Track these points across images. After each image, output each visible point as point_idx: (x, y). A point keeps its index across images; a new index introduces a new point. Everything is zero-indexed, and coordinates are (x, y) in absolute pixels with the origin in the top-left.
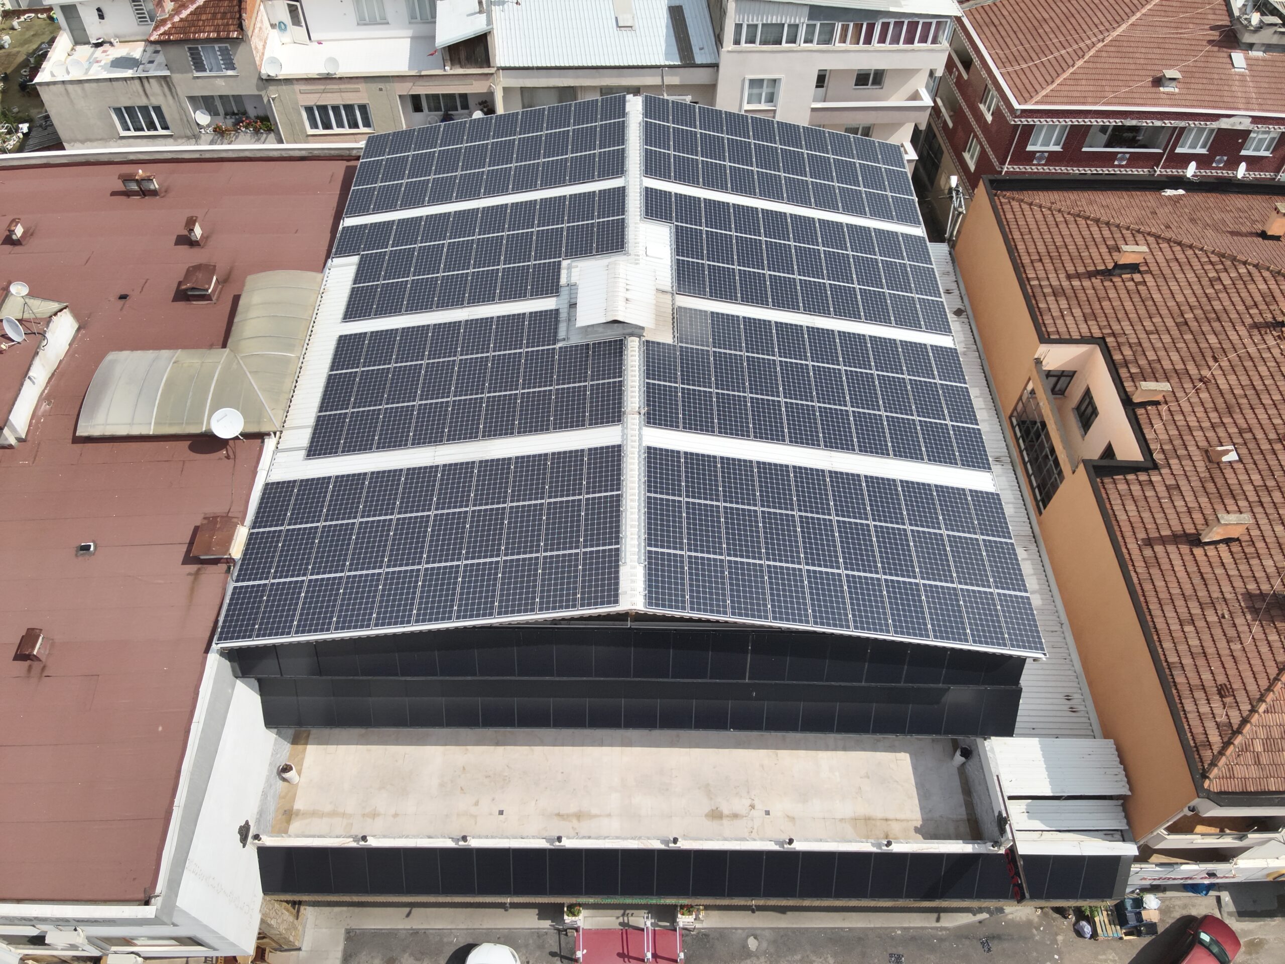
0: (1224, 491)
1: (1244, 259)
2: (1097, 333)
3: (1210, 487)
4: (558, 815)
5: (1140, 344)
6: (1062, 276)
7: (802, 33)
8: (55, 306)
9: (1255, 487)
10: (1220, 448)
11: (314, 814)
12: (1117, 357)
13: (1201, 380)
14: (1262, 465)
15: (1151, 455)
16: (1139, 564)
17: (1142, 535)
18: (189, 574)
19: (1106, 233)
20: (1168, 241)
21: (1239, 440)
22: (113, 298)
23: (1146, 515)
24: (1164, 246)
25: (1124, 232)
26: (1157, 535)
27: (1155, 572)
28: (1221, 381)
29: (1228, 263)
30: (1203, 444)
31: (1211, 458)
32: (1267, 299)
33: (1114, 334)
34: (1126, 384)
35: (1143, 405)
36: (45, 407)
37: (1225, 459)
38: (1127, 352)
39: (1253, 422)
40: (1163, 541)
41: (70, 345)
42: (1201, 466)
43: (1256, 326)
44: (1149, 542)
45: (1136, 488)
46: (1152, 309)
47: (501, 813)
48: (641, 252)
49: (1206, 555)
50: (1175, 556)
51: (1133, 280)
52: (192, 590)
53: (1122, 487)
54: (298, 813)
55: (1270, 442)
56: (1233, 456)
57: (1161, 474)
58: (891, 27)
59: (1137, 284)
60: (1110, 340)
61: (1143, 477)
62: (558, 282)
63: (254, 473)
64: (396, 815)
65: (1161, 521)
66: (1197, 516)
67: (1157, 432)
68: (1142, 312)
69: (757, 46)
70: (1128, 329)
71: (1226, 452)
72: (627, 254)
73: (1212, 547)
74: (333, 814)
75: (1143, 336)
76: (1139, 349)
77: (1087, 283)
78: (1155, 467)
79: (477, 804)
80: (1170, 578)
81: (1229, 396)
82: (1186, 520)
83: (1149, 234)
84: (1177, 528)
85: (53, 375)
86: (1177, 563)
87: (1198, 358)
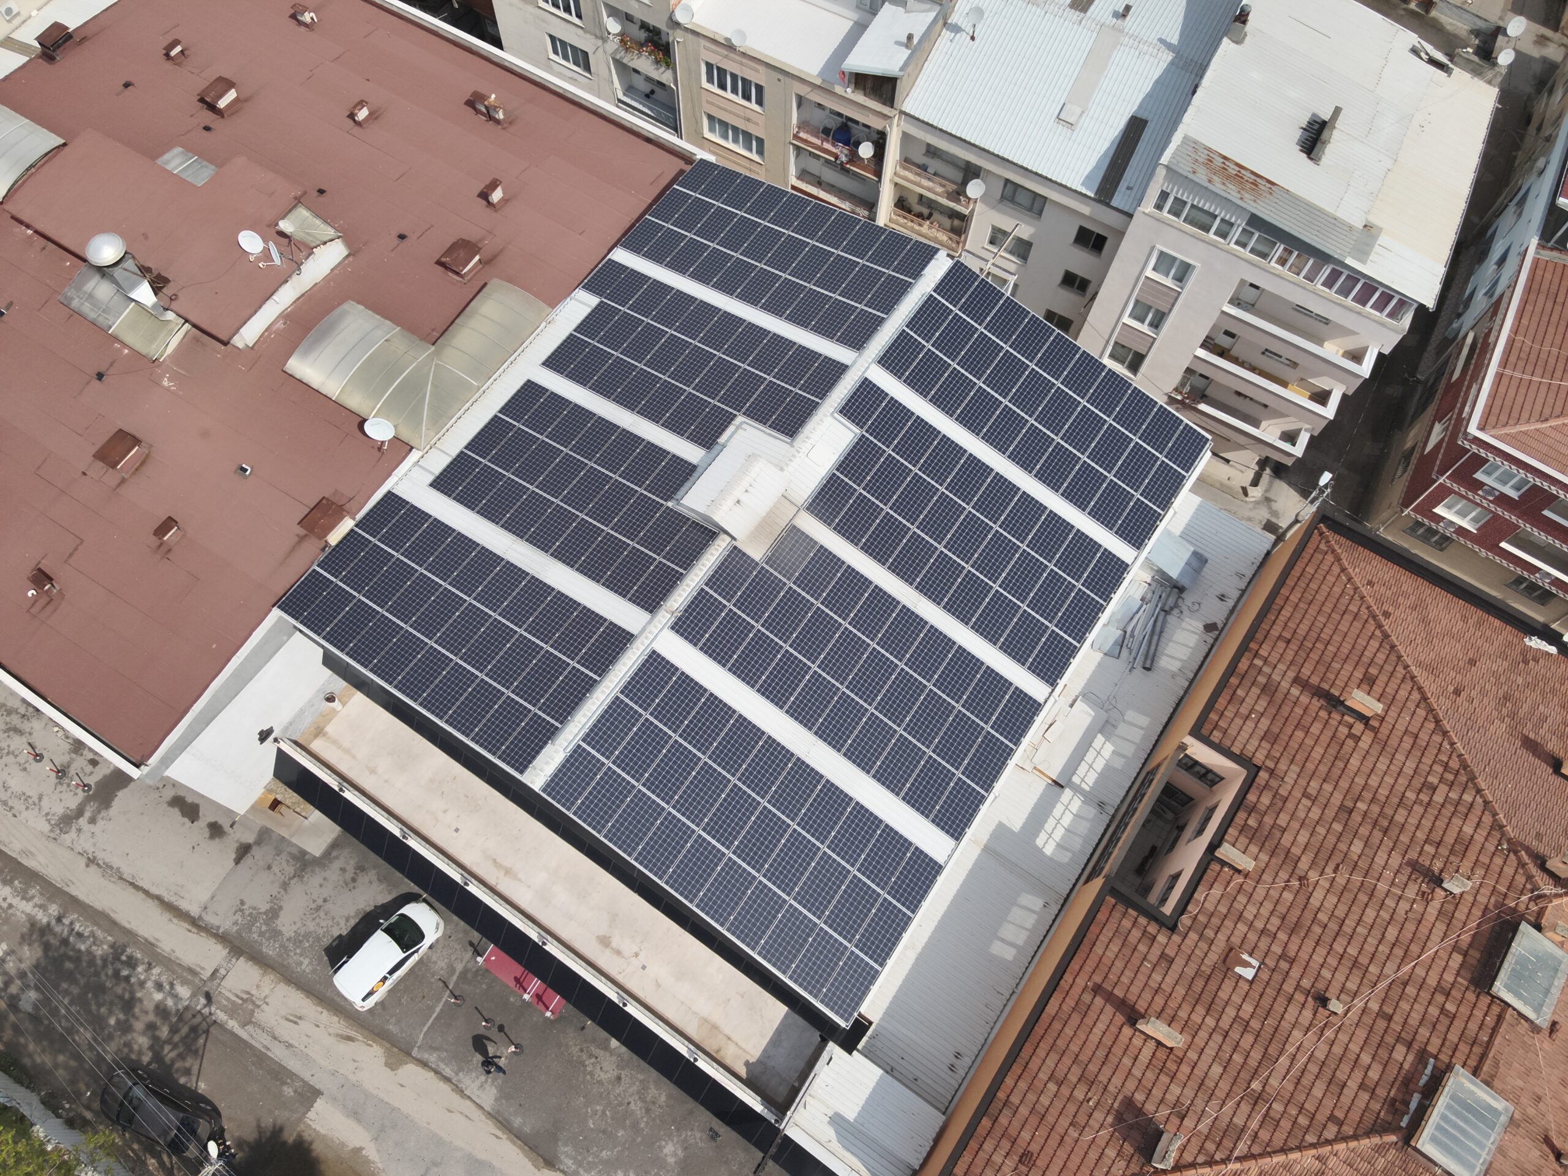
0: (1207, 998)
1: (1483, 785)
2: (1259, 758)
3: (1199, 984)
4: (495, 860)
5: (1285, 800)
6: (1291, 674)
7: (1236, 233)
8: (331, 232)
9: (1237, 1016)
10: (1245, 957)
12: (1252, 797)
13: (1300, 879)
14: (1266, 1002)
15: (1182, 913)
16: (1070, 1002)
17: (1097, 978)
19: (1381, 657)
20: (1431, 710)
21: (1270, 962)
22: (394, 233)
23: (1119, 964)
24: (1421, 713)
25: (1400, 668)
26: (1110, 989)
27: (1076, 1018)
28: (1318, 895)
29: (1463, 778)
30: (1236, 940)
31: (1229, 958)
32: (1457, 847)
33: (1272, 772)
34: (1230, 830)
35: (1224, 864)
36: (280, 325)
37: (1239, 970)
38: (1266, 800)
39: (1304, 955)
40: (1110, 997)
42: (1213, 957)
43: (1414, 865)
44: (1097, 989)
45: (1136, 934)
46: (1336, 772)
47: (457, 830)
48: (804, 450)
49: (1131, 1039)
50: (1105, 1018)
51: (1351, 727)
52: (293, 549)
53: (1127, 923)
55: (1298, 987)
56: (1248, 973)
57: (1170, 938)
58: (1343, 278)
59: (1350, 735)
60: (1263, 775)
61: (1152, 928)
65: (1125, 980)
66: (1159, 1000)
67: (1209, 896)
68: (1323, 769)
69: (1179, 222)
70: (1290, 780)
71: (1247, 964)
72: (791, 445)
73: (1143, 1037)
75: (1297, 794)
76: (1280, 804)
77: (1304, 699)
78: (1173, 928)
79: (445, 811)
80: (1082, 1035)
81: (1308, 916)
82: (1147, 996)
83: (1420, 689)
84: (1131, 997)
85: (303, 295)
86: (1101, 1026)
87: (1324, 855)
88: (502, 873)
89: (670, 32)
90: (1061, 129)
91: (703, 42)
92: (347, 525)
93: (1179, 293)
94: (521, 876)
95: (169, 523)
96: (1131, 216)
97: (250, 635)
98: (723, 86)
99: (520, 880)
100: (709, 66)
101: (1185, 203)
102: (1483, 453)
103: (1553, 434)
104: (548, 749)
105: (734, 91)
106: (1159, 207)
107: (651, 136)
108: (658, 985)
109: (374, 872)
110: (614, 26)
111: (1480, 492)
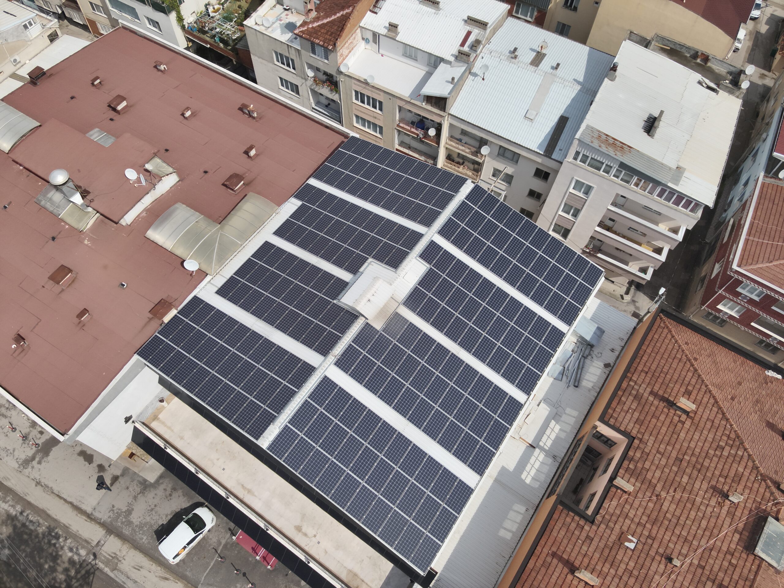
0: (610, 559)
1: (747, 446)
2: (634, 433)
3: (607, 551)
4: (243, 485)
5: (648, 455)
6: (649, 390)
7: (614, 171)
8: (171, 170)
9: (626, 568)
10: (630, 537)
11: (163, 423)
12: (631, 453)
13: (657, 496)
14: (641, 561)
15: (597, 514)
16: (540, 562)
17: (554, 549)
18: (148, 318)
19: (693, 381)
20: (720, 408)
21: (643, 540)
22: (202, 170)
23: (565, 541)
24: (715, 409)
25: (703, 387)
26: (560, 554)
27: (543, 570)
28: (666, 504)
29: (737, 443)
30: (625, 528)
31: (622, 538)
32: (735, 479)
33: (641, 440)
34: (621, 470)
35: (617, 488)
36: (144, 214)
37: (627, 544)
38: (638, 455)
39: (660, 536)
40: (561, 559)
41: (171, 188)
42: (613, 537)
43: (714, 488)
44: (554, 555)
45: (573, 525)
46: (673, 440)
47: (224, 469)
48: (402, 275)
49: (572, 581)
50: (558, 570)
51: (680, 417)
52: (146, 325)
53: (569, 520)
54: (158, 419)
55: (657, 552)
56: (632, 546)
57: (591, 527)
58: (667, 193)
59: (680, 421)
60: (636, 442)
61: (582, 522)
62: (359, 269)
63: (195, 288)
64: (189, 443)
65: (568, 550)
66: (586, 560)
67: (611, 505)
68: (667, 438)
69: (585, 166)
70: (650, 444)
71: (630, 541)
72: (395, 272)
73: (578, 580)
74: (169, 428)
75: (654, 451)
76: (646, 457)
77: (656, 402)
78: (592, 522)
79: (218, 459)
80: (546, 579)
81: (662, 515)
82: (580, 558)
83: (714, 397)
84: (572, 559)
85: (156, 200)
86: (556, 574)
87: (668, 483)
88: (246, 492)
89: (338, 76)
90: (527, 122)
91: (353, 81)
92: (173, 312)
93: (586, 200)
94: (256, 494)
95: (85, 311)
96: (561, 163)
97: (122, 368)
98: (363, 102)
99: (255, 496)
100: (356, 92)
101: (588, 157)
102: (740, 278)
103: (775, 269)
104: (271, 427)
105: (368, 104)
106: (575, 159)
107: (328, 125)
108: (326, 552)
109: (181, 491)
110: (311, 73)
111: (740, 298)
